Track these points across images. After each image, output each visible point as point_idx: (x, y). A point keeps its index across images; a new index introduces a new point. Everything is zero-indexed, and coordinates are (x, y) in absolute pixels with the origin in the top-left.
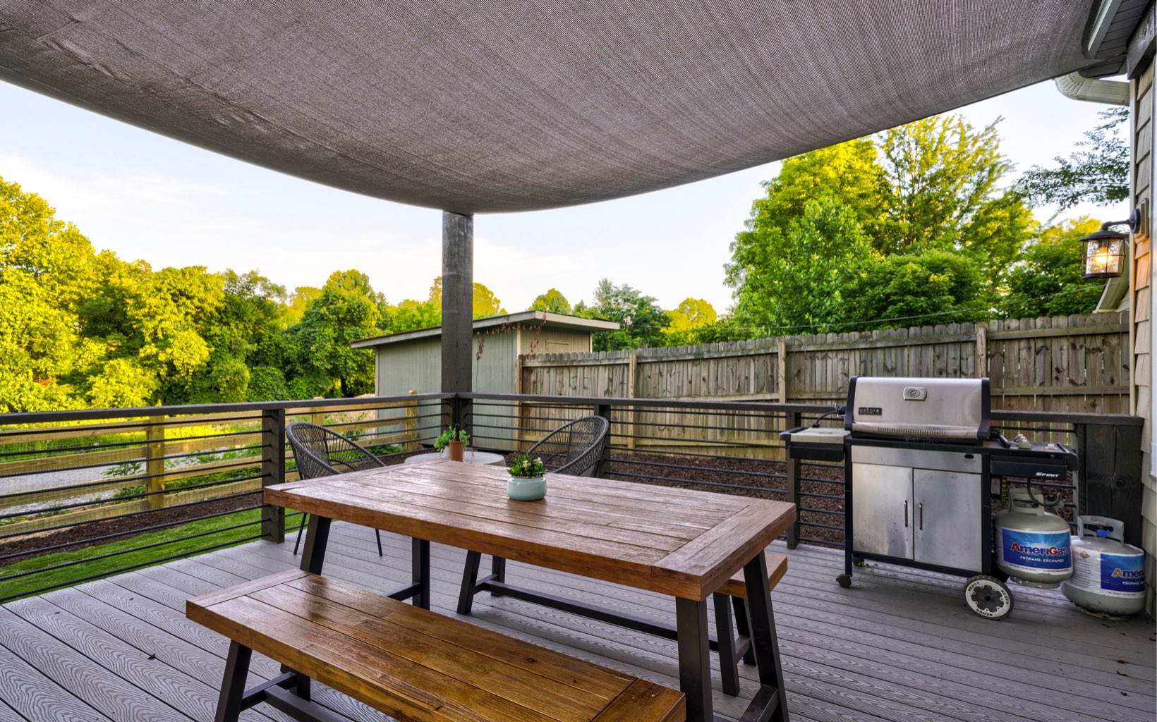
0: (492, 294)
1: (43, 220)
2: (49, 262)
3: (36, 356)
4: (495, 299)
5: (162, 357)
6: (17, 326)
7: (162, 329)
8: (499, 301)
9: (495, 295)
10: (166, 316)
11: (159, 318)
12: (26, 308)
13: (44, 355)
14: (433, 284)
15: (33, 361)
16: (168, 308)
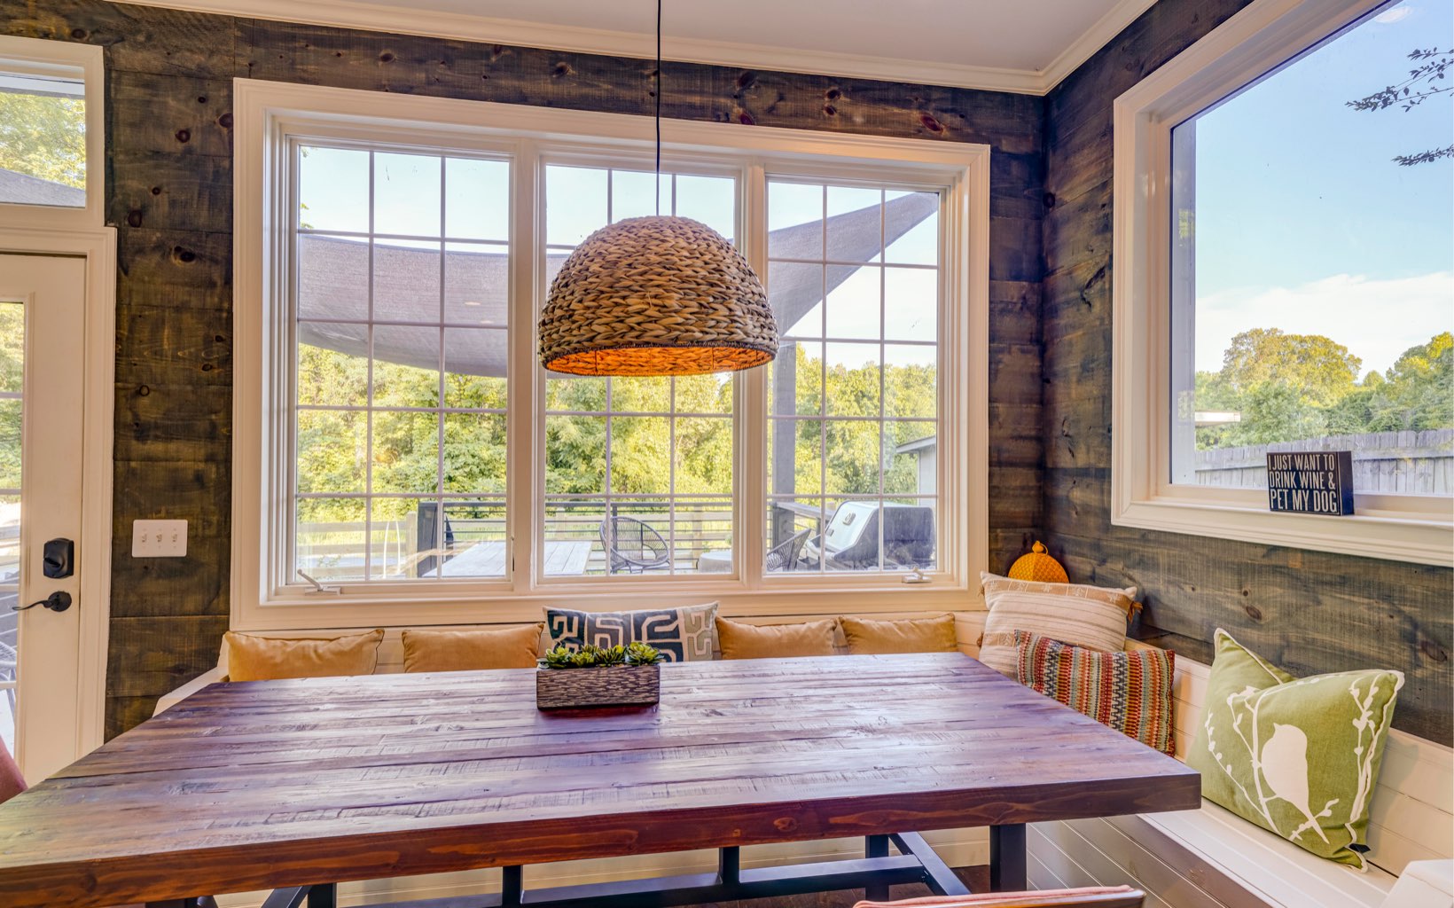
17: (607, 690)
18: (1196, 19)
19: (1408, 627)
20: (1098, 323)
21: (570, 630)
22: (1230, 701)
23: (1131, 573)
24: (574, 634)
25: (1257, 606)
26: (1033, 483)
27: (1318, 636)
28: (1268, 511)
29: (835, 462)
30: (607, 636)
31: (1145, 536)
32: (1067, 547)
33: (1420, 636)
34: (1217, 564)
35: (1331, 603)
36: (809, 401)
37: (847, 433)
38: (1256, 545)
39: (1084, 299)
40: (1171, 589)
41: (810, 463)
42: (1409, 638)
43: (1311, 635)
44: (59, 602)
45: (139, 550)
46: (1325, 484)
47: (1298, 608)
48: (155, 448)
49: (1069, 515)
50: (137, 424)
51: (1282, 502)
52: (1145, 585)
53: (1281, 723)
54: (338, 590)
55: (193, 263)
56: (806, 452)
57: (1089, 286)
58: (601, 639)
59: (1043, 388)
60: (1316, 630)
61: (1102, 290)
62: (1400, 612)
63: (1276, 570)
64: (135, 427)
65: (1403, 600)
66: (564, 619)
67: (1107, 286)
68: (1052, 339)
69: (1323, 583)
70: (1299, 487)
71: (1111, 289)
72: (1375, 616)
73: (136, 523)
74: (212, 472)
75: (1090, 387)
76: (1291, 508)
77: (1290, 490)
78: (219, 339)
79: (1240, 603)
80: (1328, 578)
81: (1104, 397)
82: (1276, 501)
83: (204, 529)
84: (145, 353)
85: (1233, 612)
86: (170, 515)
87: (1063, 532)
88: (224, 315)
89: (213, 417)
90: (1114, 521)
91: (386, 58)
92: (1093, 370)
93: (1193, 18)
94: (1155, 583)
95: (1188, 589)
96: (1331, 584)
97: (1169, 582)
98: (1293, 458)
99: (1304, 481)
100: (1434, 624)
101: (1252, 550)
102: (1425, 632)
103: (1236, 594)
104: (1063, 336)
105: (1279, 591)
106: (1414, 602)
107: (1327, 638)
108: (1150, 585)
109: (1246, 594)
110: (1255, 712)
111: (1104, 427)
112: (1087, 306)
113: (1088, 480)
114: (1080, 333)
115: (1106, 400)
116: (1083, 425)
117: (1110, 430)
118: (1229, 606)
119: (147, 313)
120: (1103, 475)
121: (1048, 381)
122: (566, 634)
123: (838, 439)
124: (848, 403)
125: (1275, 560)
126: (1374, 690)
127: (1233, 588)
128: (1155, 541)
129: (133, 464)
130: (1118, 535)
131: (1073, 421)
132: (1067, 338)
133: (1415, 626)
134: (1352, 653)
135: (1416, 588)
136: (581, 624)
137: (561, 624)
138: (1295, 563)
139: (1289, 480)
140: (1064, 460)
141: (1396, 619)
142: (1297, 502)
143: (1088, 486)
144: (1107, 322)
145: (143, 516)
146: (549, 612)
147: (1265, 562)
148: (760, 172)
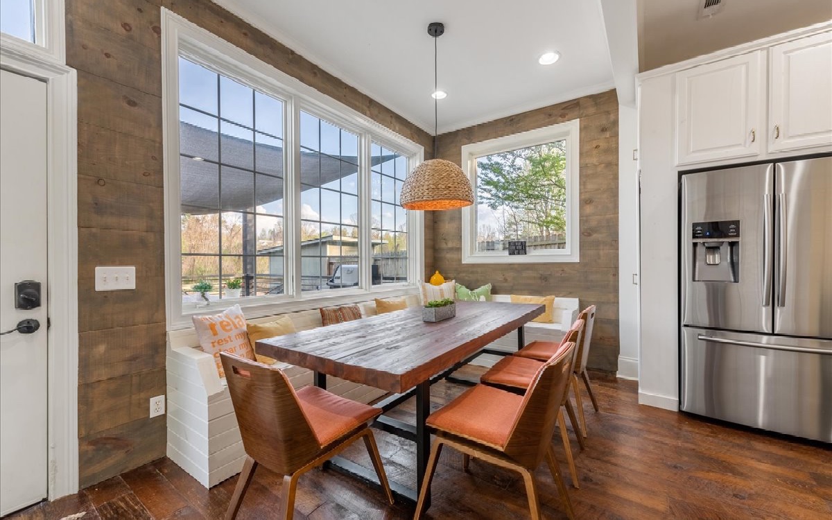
19: (540, 276)
23: (469, 275)
25: (506, 278)
26: (432, 254)
33: (543, 277)
34: (496, 270)
35: (525, 274)
38: (506, 264)
40: (482, 278)
42: (540, 278)
43: (520, 282)
44: (28, 328)
45: (99, 287)
46: (523, 248)
47: (517, 276)
48: (111, 220)
49: (445, 262)
50: (96, 204)
51: (512, 253)
55: (136, 108)
62: (539, 273)
63: (512, 269)
64: (95, 205)
65: (539, 271)
69: (523, 270)
70: (516, 249)
72: (534, 275)
73: (98, 269)
74: (151, 238)
75: (454, 225)
76: (514, 254)
77: (514, 250)
78: (153, 158)
79: (502, 278)
81: (458, 227)
82: (510, 253)
83: (147, 272)
84: (102, 158)
85: (500, 280)
86: (122, 264)
87: (443, 267)
88: (157, 145)
89: (151, 204)
90: (463, 263)
91: (245, 34)
94: (477, 277)
95: (487, 277)
96: (525, 270)
97: (481, 276)
98: (515, 243)
99: (517, 247)
100: (545, 274)
103: (501, 276)
105: (512, 274)
106: (542, 271)
108: (475, 278)
109: (504, 275)
111: (459, 236)
113: (452, 251)
115: (460, 229)
116: (450, 235)
117: (461, 237)
119: (103, 132)
120: (459, 249)
121: (436, 222)
125: (512, 266)
127: (500, 274)
128: (477, 266)
129: (94, 230)
130: (464, 266)
131: (447, 235)
134: (529, 284)
135: (542, 268)
138: (516, 266)
139: (514, 248)
140: (444, 246)
142: (516, 253)
143: (453, 253)
145: (102, 264)
147: (509, 267)
148: (370, 137)
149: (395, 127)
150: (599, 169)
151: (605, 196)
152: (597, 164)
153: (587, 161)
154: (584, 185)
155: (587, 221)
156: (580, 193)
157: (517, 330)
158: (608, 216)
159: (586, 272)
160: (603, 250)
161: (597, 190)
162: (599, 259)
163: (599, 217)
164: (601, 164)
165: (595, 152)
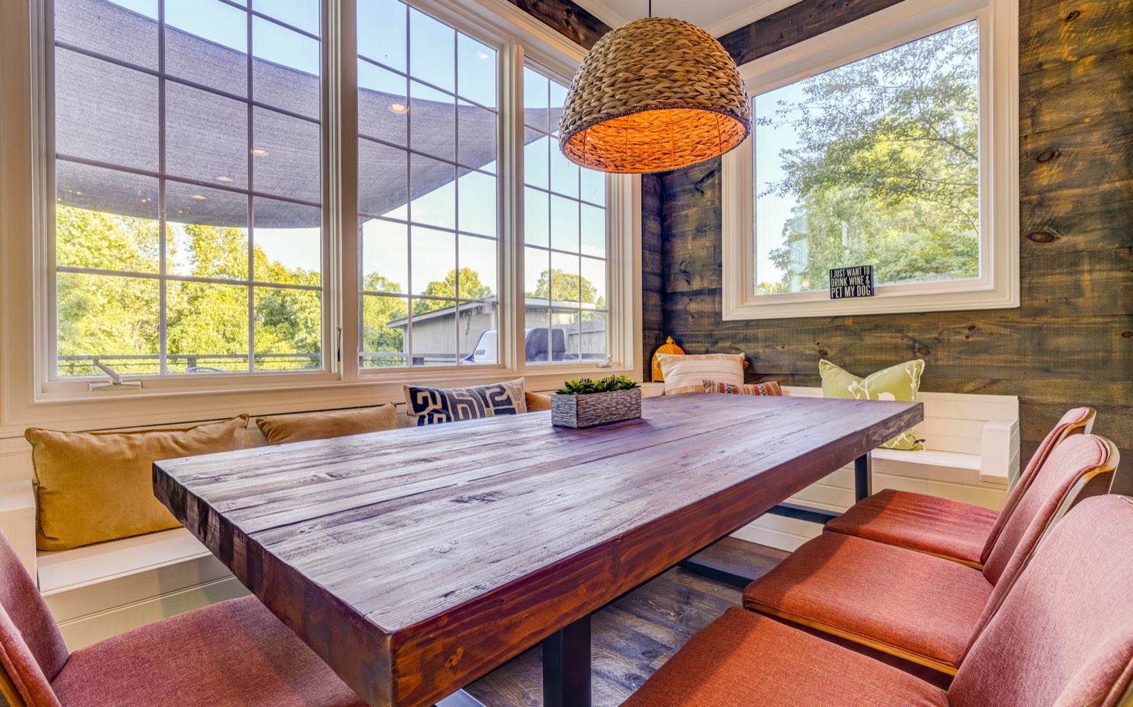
0: (590, 284)
1: (237, 241)
2: (239, 272)
3: (228, 340)
4: (593, 289)
5: (309, 340)
6: (216, 319)
7: (311, 319)
8: (596, 290)
9: (592, 285)
10: (312, 309)
11: (307, 310)
12: (222, 306)
13: (233, 339)
14: (539, 277)
15: (227, 344)
16: (314, 304)
17: (617, 409)
18: (782, 36)
19: (911, 342)
20: (709, 203)
21: (435, 402)
22: (850, 389)
23: (737, 346)
24: (439, 406)
25: (826, 349)
26: (659, 303)
27: (862, 357)
28: (829, 299)
29: (300, 344)
30: (465, 405)
31: (748, 324)
32: (684, 339)
33: (917, 345)
34: (800, 332)
35: (869, 340)
36: (273, 295)
37: (309, 321)
38: (824, 318)
39: (698, 189)
40: (767, 350)
41: (276, 344)
42: (912, 348)
43: (858, 357)
46: (864, 282)
47: (851, 345)
49: (686, 319)
51: (838, 294)
52: (748, 352)
53: (881, 392)
54: (139, 383)
56: (271, 336)
57: (702, 181)
58: (462, 408)
59: (663, 244)
60: (861, 354)
61: (713, 185)
62: (907, 337)
63: (837, 328)
65: (909, 331)
66: (427, 394)
67: (717, 182)
68: (671, 214)
69: (865, 330)
70: (849, 285)
71: (720, 184)
72: (894, 341)
75: (706, 242)
76: (843, 296)
77: (844, 287)
79: (814, 349)
80: (868, 327)
81: (714, 246)
82: (834, 294)
85: (810, 355)
87: (681, 330)
90: (725, 318)
92: (705, 231)
93: (779, 36)
94: (759, 349)
95: (779, 348)
96: (870, 330)
97: (766, 347)
98: (846, 271)
99: (852, 281)
100: (924, 339)
101: (822, 321)
102: (920, 343)
103: (812, 345)
104: (679, 211)
105: (839, 338)
106: (914, 331)
107: (867, 357)
108: (751, 351)
109: (818, 344)
110: (866, 391)
111: (715, 264)
112: (700, 193)
113: (703, 297)
114: (695, 209)
115: (717, 249)
116: (697, 264)
117: (720, 266)
118: (807, 352)
120: (716, 292)
121: (667, 240)
122: (431, 407)
123: (301, 326)
124: (311, 299)
125: (837, 323)
126: (915, 369)
127: (810, 342)
128: (755, 326)
130: (727, 326)
131: (689, 263)
132: (683, 213)
133: (915, 341)
134: (882, 361)
135: (915, 324)
136: (443, 397)
137: (425, 399)
138: (849, 322)
139: (843, 282)
140: (682, 287)
141: (905, 340)
142: (847, 292)
143: (702, 301)
144: (717, 203)
146: (411, 389)
147: (831, 325)
148: (522, 51)
149: (575, 32)
150: (1079, 71)
151: (1096, 136)
152: (1070, 59)
153: (1042, 57)
154: (1032, 116)
155: (1040, 204)
156: (1023, 138)
157: (852, 464)
158: (1105, 187)
159: (1040, 329)
160: (1090, 271)
161: (1074, 123)
162: (1081, 294)
163: (1077, 191)
164: (1082, 56)
165: (1064, 29)
